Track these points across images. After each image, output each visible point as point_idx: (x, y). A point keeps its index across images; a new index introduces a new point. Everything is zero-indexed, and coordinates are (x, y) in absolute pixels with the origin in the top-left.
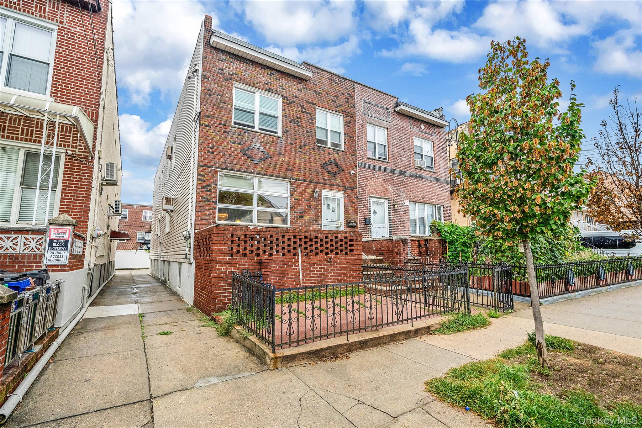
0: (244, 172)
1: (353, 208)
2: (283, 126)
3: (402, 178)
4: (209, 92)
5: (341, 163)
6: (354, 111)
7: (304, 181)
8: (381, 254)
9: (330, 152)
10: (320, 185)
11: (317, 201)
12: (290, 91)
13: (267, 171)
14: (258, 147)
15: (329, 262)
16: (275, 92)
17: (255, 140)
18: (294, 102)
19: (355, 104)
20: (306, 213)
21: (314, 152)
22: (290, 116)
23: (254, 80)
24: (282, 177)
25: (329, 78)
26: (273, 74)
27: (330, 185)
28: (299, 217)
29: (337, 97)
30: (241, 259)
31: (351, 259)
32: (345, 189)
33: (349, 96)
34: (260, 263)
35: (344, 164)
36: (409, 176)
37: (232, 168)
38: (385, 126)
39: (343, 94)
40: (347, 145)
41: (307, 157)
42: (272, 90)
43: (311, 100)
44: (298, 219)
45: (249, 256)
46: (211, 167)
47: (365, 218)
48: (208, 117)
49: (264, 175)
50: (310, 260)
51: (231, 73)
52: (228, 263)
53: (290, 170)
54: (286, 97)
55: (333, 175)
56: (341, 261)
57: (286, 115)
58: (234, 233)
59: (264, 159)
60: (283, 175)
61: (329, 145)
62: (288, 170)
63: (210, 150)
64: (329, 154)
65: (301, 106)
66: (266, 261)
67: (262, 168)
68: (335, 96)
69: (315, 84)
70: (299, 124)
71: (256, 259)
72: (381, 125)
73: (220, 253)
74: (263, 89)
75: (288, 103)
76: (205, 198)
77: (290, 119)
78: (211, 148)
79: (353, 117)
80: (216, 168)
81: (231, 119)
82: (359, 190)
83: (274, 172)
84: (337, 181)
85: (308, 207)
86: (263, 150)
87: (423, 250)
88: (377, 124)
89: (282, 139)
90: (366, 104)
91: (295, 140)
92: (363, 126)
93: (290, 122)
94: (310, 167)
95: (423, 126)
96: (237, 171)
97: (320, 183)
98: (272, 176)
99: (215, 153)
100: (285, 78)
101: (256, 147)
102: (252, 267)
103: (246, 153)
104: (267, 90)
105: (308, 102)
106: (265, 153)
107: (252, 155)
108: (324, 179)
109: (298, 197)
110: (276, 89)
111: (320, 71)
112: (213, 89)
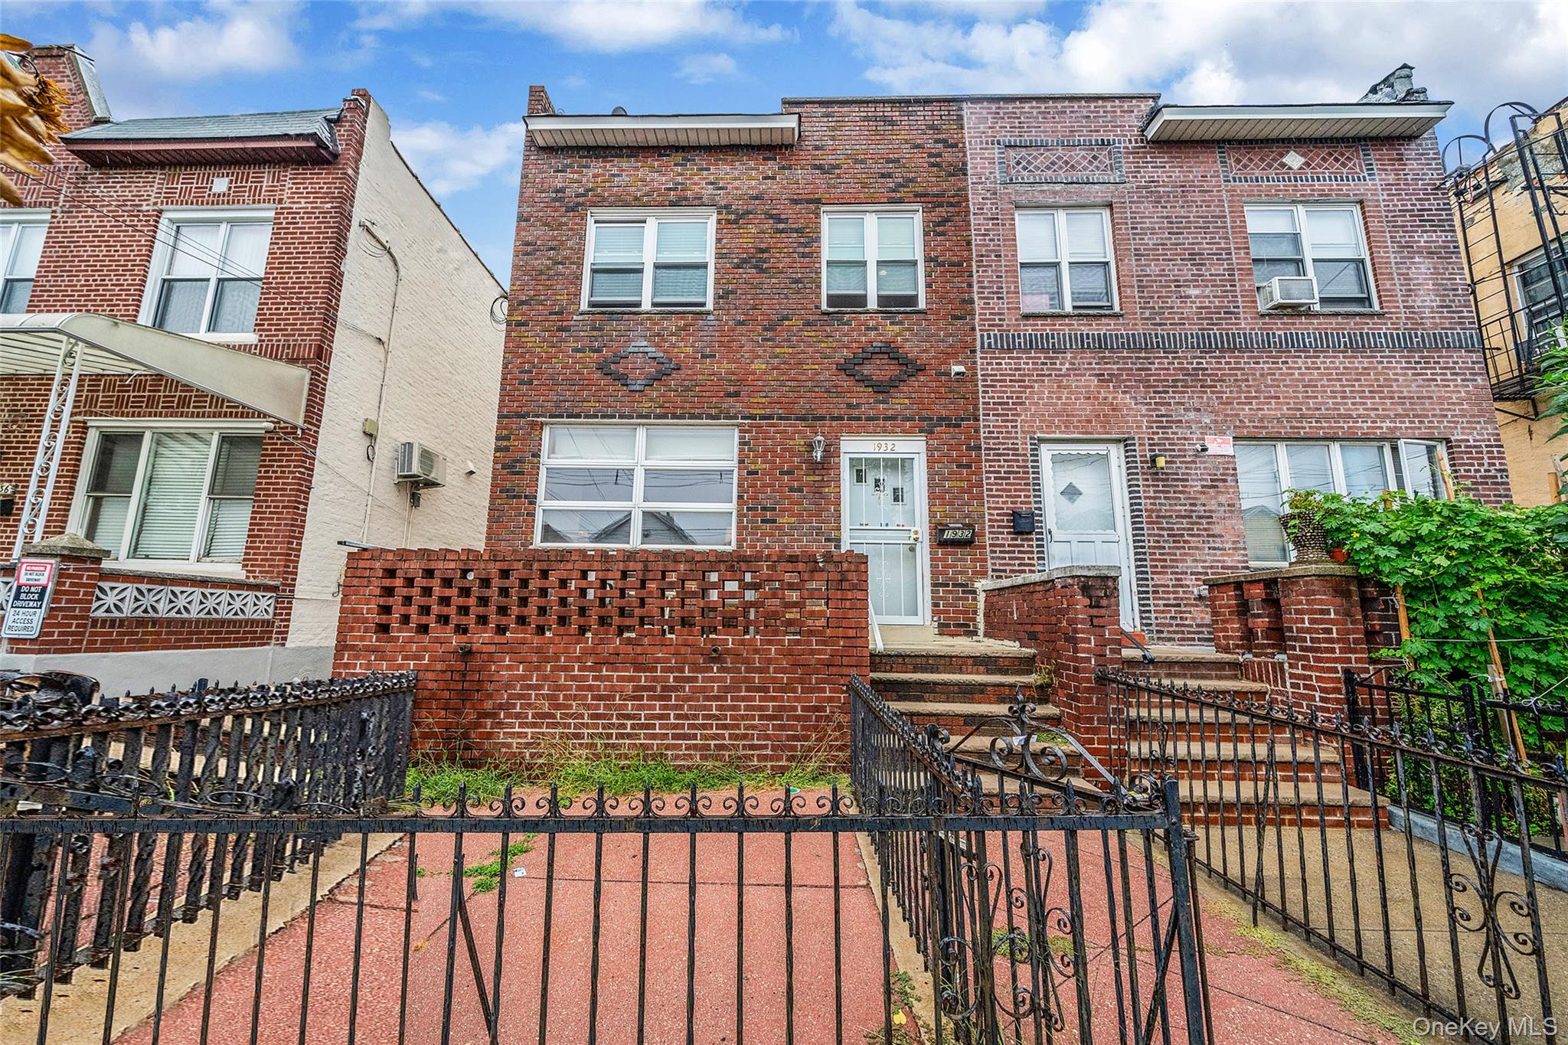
0: (603, 417)
1: (965, 484)
2: (717, 282)
3: (1190, 360)
4: (529, 248)
5: (911, 348)
6: (961, 185)
7: (780, 418)
8: (1033, 637)
9: (871, 323)
10: (834, 423)
11: (824, 472)
12: (737, 189)
13: (667, 405)
14: (641, 350)
15: (714, 660)
16: (698, 202)
17: (636, 333)
18: (748, 213)
19: (965, 164)
20: (783, 510)
21: (813, 334)
22: (736, 251)
23: (638, 190)
24: (710, 417)
25: (866, 119)
26: (689, 160)
27: (869, 419)
28: (763, 521)
29: (897, 161)
30: (411, 640)
31: (813, 652)
32: (927, 426)
33: (940, 145)
34: (467, 654)
35: (924, 351)
36: (1231, 346)
37: (576, 411)
38: (1099, 200)
39: (918, 146)
40: (935, 292)
41: (790, 350)
42: (686, 199)
43: (804, 191)
44: (757, 528)
45: (436, 630)
46: (523, 417)
47: (1014, 514)
48: (522, 303)
49: (657, 417)
50: (639, 650)
51: (581, 190)
52: (374, 650)
53: (737, 394)
54: (726, 207)
55: (882, 389)
56: (769, 661)
57: (725, 251)
58: (399, 565)
59: (659, 377)
60: (713, 412)
61: (872, 304)
62: (729, 395)
63: (526, 377)
64: (868, 329)
65: (771, 217)
66: (485, 649)
67: (652, 400)
68: (889, 161)
69: (817, 148)
70: (765, 265)
71: (455, 641)
72: (1081, 201)
73: (356, 620)
74: (661, 205)
75: (732, 219)
76: (508, 491)
77: (735, 261)
78: (526, 372)
79: (959, 201)
80: (538, 416)
81: (577, 295)
82: (988, 424)
83: (688, 405)
84: (899, 403)
85: (792, 490)
86: (654, 355)
87: (1261, 624)
88: (1063, 202)
89: (711, 317)
90: (1012, 153)
91: (751, 312)
92: (1003, 223)
93: (738, 267)
94: (800, 377)
95: (1294, 160)
96: (586, 417)
97: (833, 419)
98: (682, 417)
99: (535, 382)
100: (723, 160)
101: (636, 350)
102: (439, 666)
103: (612, 371)
104: (673, 204)
105: (795, 202)
106: (662, 360)
107: (626, 372)
108: (850, 406)
109: (760, 465)
110: (697, 193)
111: (836, 109)
112: (538, 239)
